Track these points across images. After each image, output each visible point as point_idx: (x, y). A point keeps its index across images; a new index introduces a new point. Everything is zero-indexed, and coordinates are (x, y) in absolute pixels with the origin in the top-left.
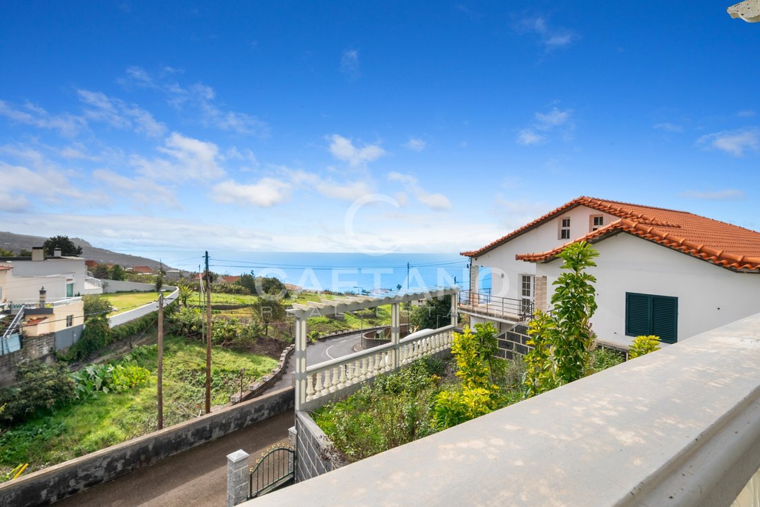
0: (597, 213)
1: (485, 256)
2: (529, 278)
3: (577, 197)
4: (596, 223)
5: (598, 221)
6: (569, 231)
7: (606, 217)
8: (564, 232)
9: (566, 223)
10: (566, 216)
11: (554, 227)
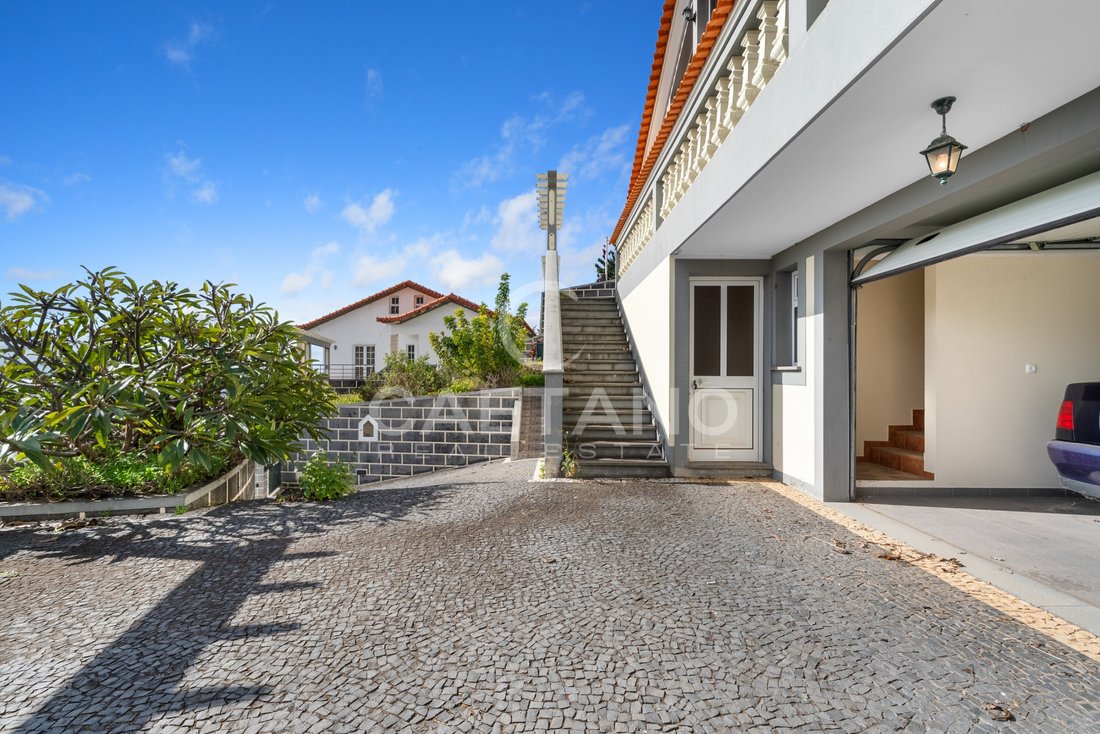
0: (420, 294)
1: (324, 325)
2: (362, 348)
3: (405, 280)
4: (418, 302)
5: (419, 300)
6: (397, 307)
7: (425, 297)
8: (393, 308)
9: (396, 301)
10: (395, 295)
11: (386, 303)
